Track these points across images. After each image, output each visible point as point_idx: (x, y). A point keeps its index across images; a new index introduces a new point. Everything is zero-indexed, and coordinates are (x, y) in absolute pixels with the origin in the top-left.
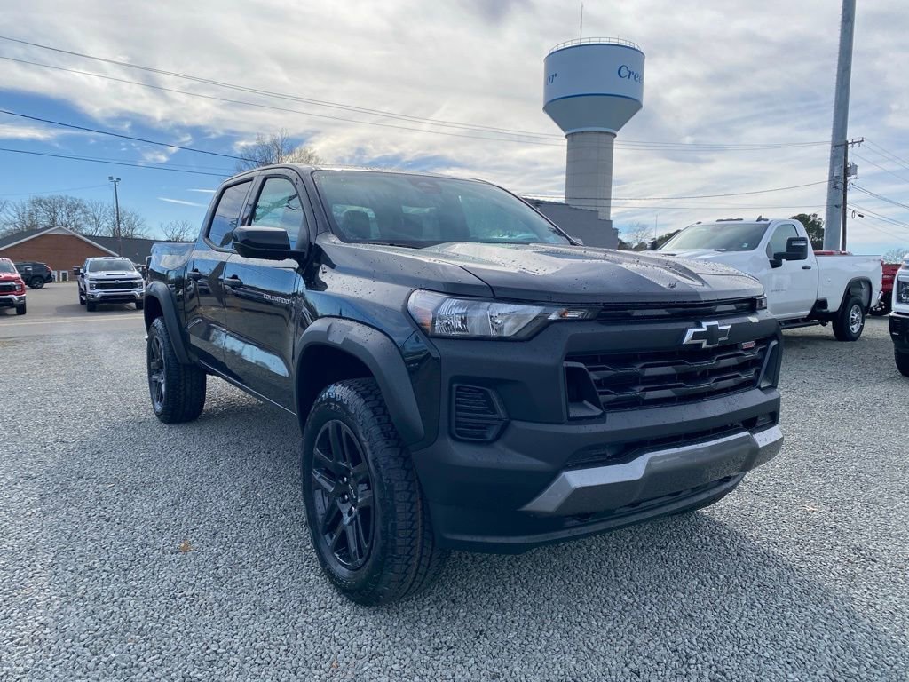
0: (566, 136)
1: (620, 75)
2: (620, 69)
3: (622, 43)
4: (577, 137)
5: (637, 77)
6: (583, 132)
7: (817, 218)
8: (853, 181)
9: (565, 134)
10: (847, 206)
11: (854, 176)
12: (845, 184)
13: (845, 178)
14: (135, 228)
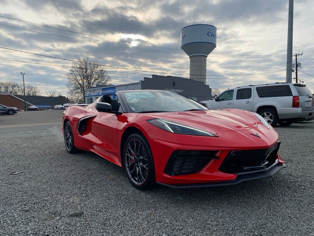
1: (208, 35)
2: (208, 33)
3: (208, 24)
4: (193, 57)
5: (214, 36)
6: (195, 56)
9: (189, 57)
10: (298, 78)
11: (300, 67)
12: (297, 70)
13: (296, 68)
14: (36, 93)
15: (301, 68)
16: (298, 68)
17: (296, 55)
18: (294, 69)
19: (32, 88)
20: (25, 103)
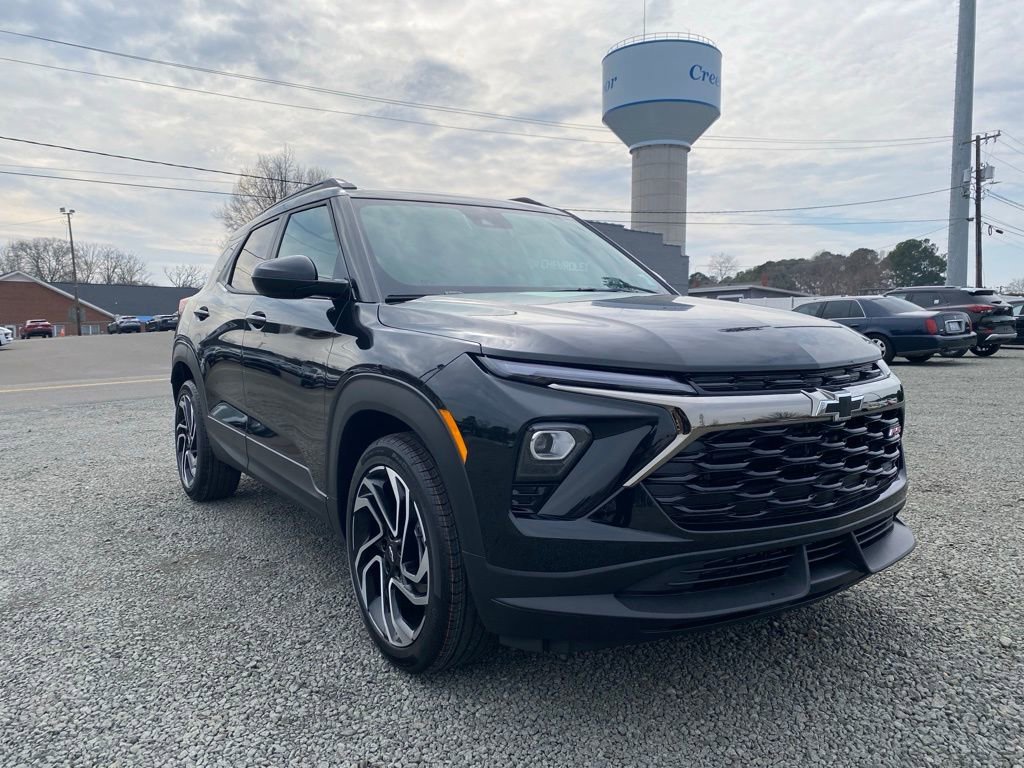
0: (631, 152)
1: (692, 77)
2: (692, 69)
3: (693, 38)
4: (643, 153)
5: (713, 78)
6: (649, 146)
7: (930, 243)
8: (988, 187)
9: (629, 150)
10: (982, 219)
11: (988, 181)
12: (978, 192)
13: (978, 183)
14: (134, 274)
15: (992, 183)
16: (982, 184)
17: (978, 139)
18: (972, 188)
19: (119, 257)
20: (78, 309)
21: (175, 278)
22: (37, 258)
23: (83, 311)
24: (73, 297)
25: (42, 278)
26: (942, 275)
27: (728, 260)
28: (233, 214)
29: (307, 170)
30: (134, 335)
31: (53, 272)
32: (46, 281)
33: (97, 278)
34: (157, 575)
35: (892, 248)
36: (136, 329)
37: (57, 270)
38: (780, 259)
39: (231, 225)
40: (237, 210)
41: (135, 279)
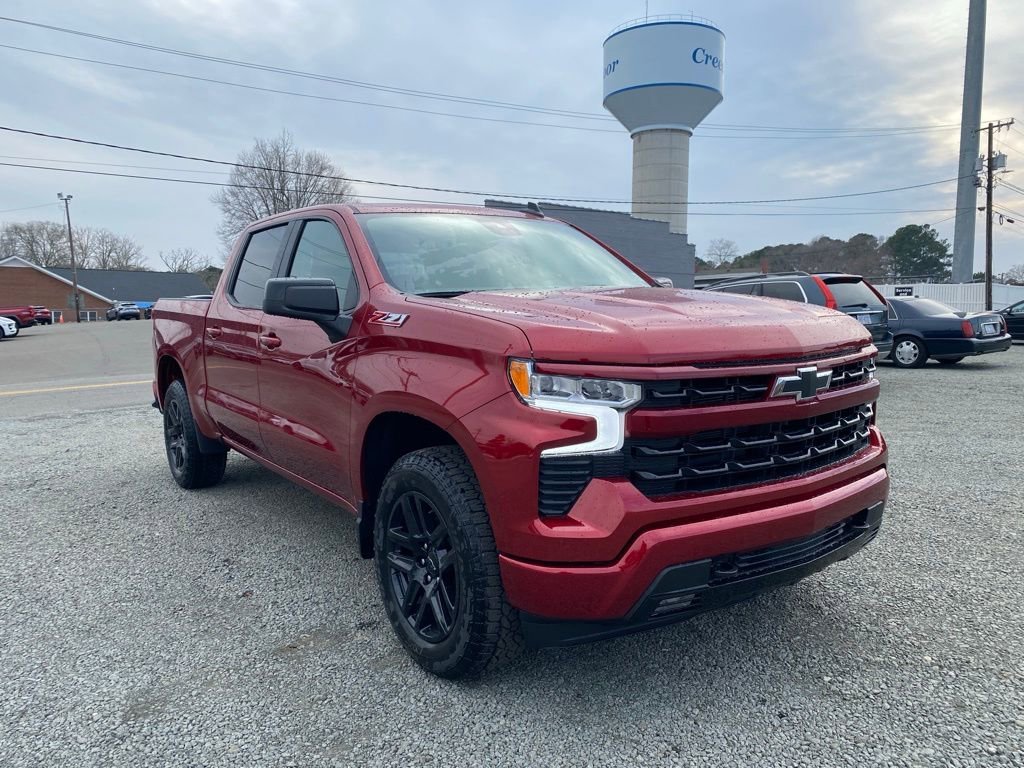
0: (632, 137)
1: (695, 59)
2: (695, 53)
3: (696, 20)
4: (644, 137)
5: (716, 62)
6: (653, 130)
7: (931, 228)
8: (1001, 176)
9: (630, 134)
10: (993, 208)
11: (1001, 169)
12: (990, 180)
13: (990, 172)
14: (129, 258)
15: (1004, 172)
16: (994, 172)
17: (991, 127)
18: (983, 177)
19: (114, 241)
20: (77, 296)
21: (170, 262)
22: (31, 242)
23: (82, 298)
24: (72, 283)
25: (38, 263)
26: (941, 260)
27: (728, 245)
28: (231, 199)
29: (305, 154)
30: (133, 322)
31: (47, 257)
32: (41, 265)
33: (92, 262)
34: (277, 666)
35: (892, 233)
36: (136, 316)
37: (52, 254)
38: (778, 244)
39: (229, 211)
40: (234, 194)
41: (130, 263)
